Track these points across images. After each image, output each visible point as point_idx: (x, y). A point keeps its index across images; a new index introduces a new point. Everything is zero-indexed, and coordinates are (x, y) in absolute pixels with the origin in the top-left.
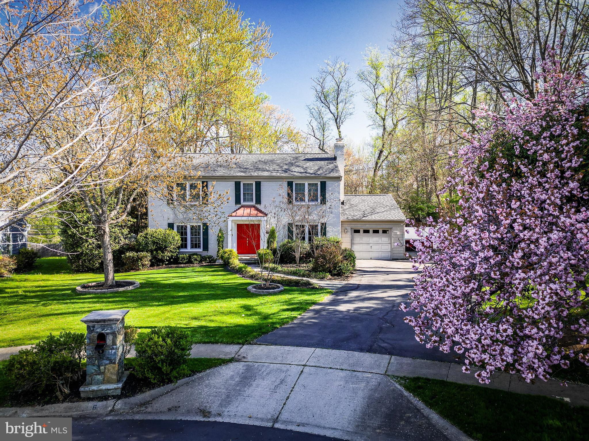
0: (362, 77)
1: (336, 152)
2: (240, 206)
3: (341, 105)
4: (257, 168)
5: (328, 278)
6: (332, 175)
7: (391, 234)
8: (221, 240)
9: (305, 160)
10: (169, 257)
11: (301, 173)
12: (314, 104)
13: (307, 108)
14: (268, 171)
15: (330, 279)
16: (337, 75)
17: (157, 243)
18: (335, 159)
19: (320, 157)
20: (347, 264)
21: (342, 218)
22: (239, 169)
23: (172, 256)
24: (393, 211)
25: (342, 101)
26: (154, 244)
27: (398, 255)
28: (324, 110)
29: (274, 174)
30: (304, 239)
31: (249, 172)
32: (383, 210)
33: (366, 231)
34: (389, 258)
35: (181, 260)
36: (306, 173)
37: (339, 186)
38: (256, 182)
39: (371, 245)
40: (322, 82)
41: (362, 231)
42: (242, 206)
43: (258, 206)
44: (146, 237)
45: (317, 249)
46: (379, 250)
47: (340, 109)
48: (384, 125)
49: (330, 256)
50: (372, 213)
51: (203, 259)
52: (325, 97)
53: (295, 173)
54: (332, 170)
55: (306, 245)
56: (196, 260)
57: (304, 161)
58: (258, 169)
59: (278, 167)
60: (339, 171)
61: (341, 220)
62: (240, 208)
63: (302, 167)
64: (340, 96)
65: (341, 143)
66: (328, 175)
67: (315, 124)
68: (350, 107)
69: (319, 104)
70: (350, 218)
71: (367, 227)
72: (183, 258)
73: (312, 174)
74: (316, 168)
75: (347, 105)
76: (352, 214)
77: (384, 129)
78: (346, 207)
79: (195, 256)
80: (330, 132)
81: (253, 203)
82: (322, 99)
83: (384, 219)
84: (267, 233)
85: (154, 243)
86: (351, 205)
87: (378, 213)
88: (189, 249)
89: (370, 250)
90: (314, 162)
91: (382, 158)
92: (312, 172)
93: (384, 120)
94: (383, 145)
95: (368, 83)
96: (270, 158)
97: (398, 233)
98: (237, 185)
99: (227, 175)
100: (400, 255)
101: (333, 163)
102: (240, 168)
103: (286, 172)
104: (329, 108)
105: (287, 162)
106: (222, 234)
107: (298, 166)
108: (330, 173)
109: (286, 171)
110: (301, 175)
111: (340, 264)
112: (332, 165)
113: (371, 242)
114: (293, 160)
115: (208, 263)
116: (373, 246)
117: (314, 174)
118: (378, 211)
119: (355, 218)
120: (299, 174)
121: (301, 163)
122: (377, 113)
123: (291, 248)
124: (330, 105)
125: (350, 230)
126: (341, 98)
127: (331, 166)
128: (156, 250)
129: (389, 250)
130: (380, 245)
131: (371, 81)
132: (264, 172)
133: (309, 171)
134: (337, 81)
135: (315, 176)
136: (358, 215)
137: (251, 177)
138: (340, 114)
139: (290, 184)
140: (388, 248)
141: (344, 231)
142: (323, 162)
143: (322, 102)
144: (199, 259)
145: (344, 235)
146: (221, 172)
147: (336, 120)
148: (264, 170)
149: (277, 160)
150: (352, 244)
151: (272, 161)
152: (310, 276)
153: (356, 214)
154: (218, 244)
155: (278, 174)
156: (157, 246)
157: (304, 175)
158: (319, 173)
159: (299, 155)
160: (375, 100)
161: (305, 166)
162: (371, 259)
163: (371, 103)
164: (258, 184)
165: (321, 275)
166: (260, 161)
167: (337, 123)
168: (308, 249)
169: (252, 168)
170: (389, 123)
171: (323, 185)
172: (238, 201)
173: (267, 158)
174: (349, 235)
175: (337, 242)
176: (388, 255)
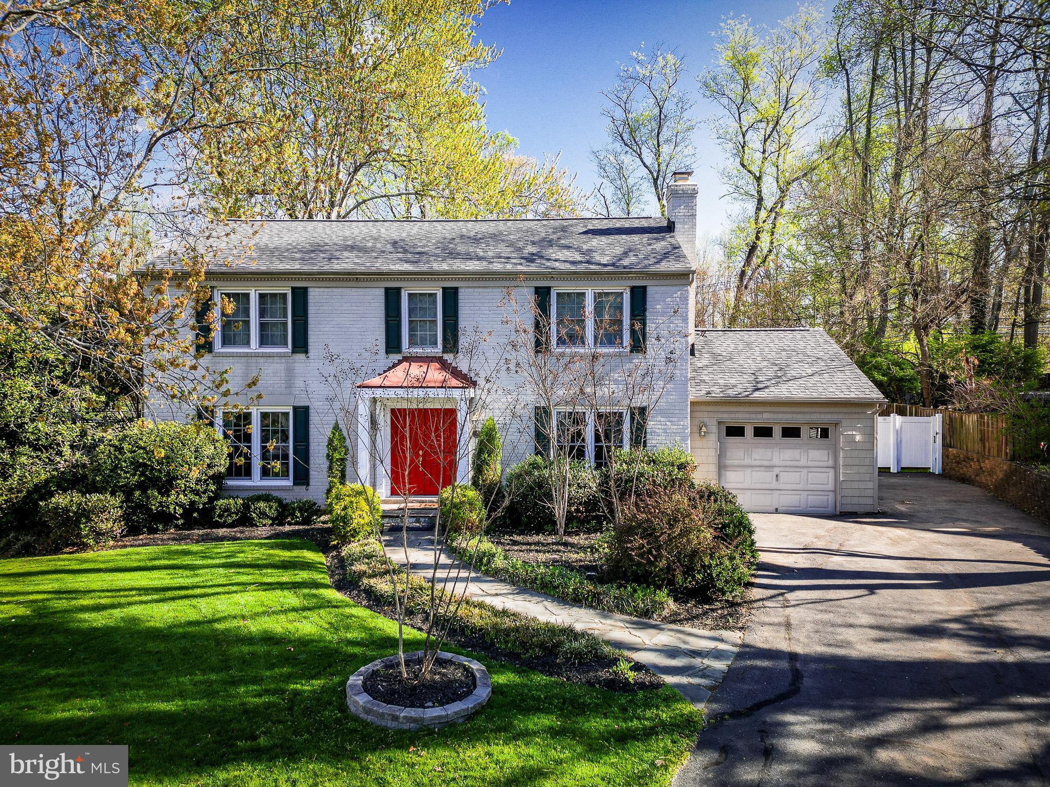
0: (712, 88)
1: (674, 207)
2: (399, 357)
3: (665, 149)
4: (451, 253)
5: (666, 613)
6: (664, 267)
7: (836, 442)
8: (337, 456)
9: (585, 233)
10: (181, 505)
11: (573, 263)
12: (607, 150)
13: (592, 157)
14: (479, 259)
15: (674, 619)
16: (659, 85)
17: (145, 465)
18: (670, 227)
19: (627, 225)
20: (732, 558)
21: (694, 394)
22: (400, 255)
23: (192, 503)
24: (840, 375)
25: (668, 141)
26: (135, 470)
27: (855, 501)
28: (629, 160)
29: (497, 266)
30: (581, 454)
31: (428, 262)
32: (809, 371)
33: (763, 432)
34: (830, 510)
35: (220, 516)
36: (588, 262)
37: (685, 299)
38: (444, 289)
39: (777, 470)
40: (625, 98)
41: (749, 431)
42: (406, 359)
43: (449, 357)
44: (120, 449)
45: (623, 496)
46: (801, 487)
47: (664, 157)
48: (759, 192)
49: (671, 526)
50: (778, 379)
51: (284, 512)
52: (632, 132)
53: (557, 264)
54: (665, 256)
55: (589, 476)
56: (263, 515)
57: (583, 236)
58: (453, 255)
59: (509, 249)
60: (685, 257)
61: (691, 398)
62: (400, 362)
63: (579, 250)
64: (665, 129)
65: (688, 183)
66: (653, 269)
67: (609, 191)
68: (686, 152)
69: (618, 146)
70: (717, 392)
71: (764, 418)
72: (227, 510)
73: (605, 265)
74: (619, 251)
75: (678, 149)
76: (722, 382)
77: (760, 200)
78: (703, 361)
79: (262, 505)
80: (642, 206)
81: (438, 350)
82: (626, 136)
83: (815, 395)
84: (475, 434)
85: (136, 465)
86: (715, 356)
87: (795, 378)
88: (256, 481)
89: (774, 485)
90: (612, 237)
91: (755, 261)
92: (605, 260)
93: (759, 179)
94: (758, 232)
95: (725, 101)
96: (491, 231)
97: (858, 438)
98: (392, 297)
99: (362, 269)
100: (863, 501)
101: (663, 239)
102: (405, 251)
103: (532, 261)
104: (640, 156)
105: (536, 239)
106: (342, 439)
107: (568, 247)
108: (658, 263)
109: (530, 259)
110: (573, 268)
111: (707, 561)
112: (663, 243)
113: (776, 461)
114: (554, 233)
115: (297, 523)
116: (782, 475)
117: (613, 265)
118: (794, 373)
119: (731, 392)
120: (568, 266)
121: (574, 241)
122: (743, 165)
123: (540, 486)
124: (643, 148)
125: (714, 429)
126: (666, 133)
127: (660, 246)
128: (143, 487)
129: (831, 486)
130: (805, 471)
131: (732, 96)
132: (469, 263)
133: (597, 257)
134: (659, 97)
135: (615, 272)
136: (739, 385)
137: (431, 275)
138: (663, 167)
139: (542, 294)
140: (826, 480)
141: (699, 430)
142: (636, 238)
143: (626, 145)
144: (273, 513)
145: (699, 443)
146: (348, 262)
147: (655, 181)
148: (468, 257)
149: (510, 234)
150: (721, 467)
151: (495, 237)
152: (600, 601)
153: (732, 381)
154: (330, 468)
155: (509, 267)
156: (143, 474)
157: (581, 268)
158: (626, 262)
159: (570, 222)
160: (740, 138)
161: (585, 247)
162: (777, 511)
163: (731, 145)
164: (451, 297)
165: (642, 598)
166: (462, 237)
167: (656, 188)
168: (594, 486)
169: (438, 251)
170: (770, 188)
171: (639, 297)
172: (393, 344)
173: (483, 229)
174: (712, 440)
175: (681, 467)
176: (826, 500)
